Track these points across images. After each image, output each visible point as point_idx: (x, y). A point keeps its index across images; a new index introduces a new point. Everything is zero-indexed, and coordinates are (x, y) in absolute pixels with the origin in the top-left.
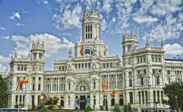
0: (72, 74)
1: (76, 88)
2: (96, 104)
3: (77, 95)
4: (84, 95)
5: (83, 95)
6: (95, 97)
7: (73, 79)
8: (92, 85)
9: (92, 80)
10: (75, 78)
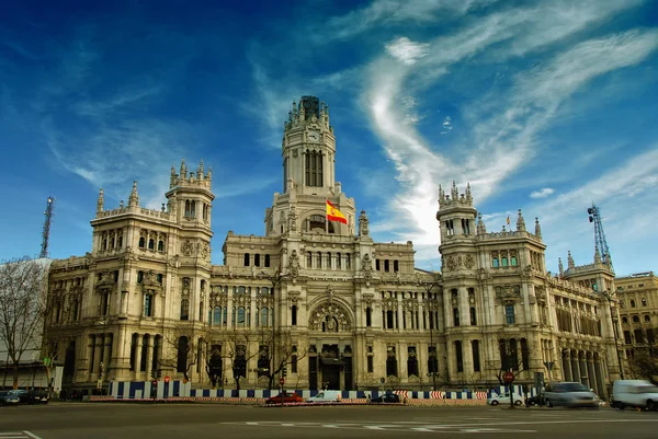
0: (303, 281)
1: (311, 323)
2: (375, 370)
3: (313, 342)
4: (335, 342)
5: (331, 343)
6: (370, 349)
7: (303, 294)
8: (361, 316)
9: (362, 301)
10: (308, 292)
